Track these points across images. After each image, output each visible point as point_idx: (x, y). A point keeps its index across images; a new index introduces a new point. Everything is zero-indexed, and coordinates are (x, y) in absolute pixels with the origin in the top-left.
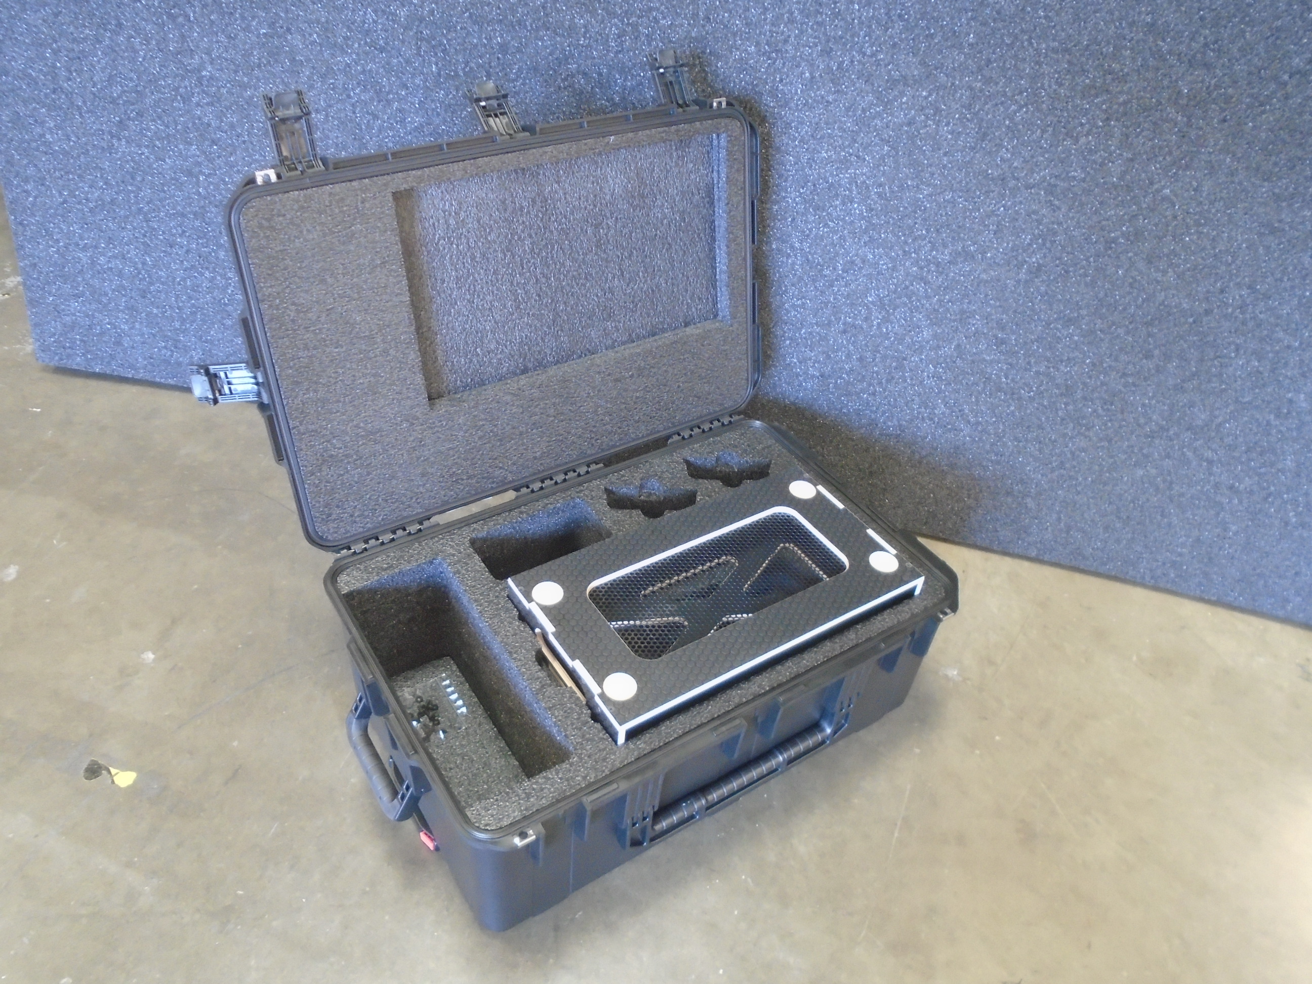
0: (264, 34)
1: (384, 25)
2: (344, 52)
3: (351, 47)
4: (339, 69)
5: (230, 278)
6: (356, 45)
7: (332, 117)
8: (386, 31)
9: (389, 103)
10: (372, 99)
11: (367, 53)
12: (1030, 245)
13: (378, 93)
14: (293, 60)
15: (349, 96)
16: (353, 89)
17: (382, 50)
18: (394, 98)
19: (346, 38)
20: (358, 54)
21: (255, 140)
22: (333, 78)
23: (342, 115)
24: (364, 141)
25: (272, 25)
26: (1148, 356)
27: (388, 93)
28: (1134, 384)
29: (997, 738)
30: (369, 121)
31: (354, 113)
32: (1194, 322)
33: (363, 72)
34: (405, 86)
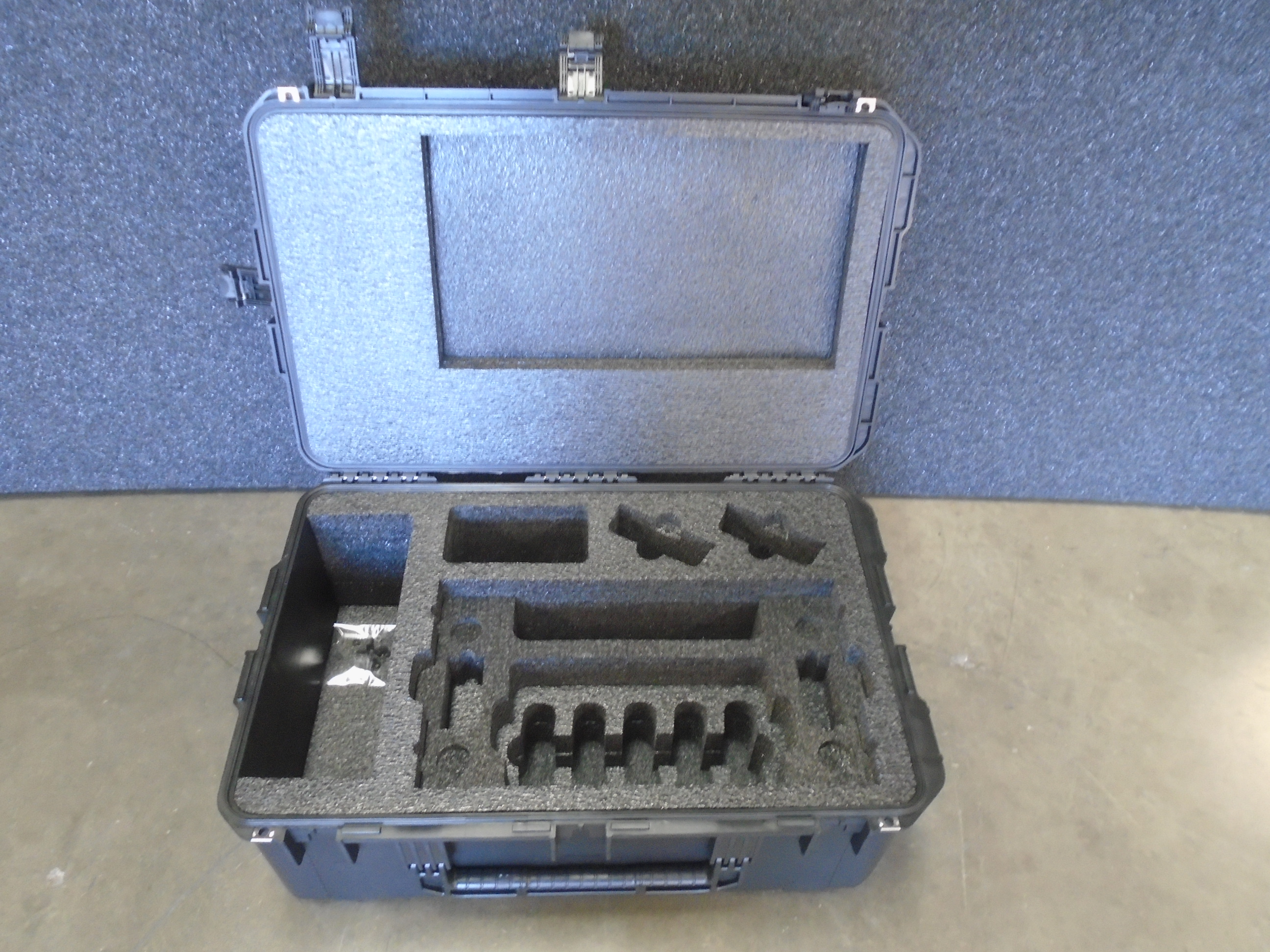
0: (10, 51)
1: (172, 19)
2: (125, 61)
3: (135, 53)
4: (123, 84)
5: (35, 359)
6: (141, 50)
7: (128, 145)
8: (177, 26)
9: (198, 117)
10: (175, 115)
11: (156, 59)
12: (988, 178)
13: (182, 107)
14: (58, 80)
15: (143, 116)
16: (147, 106)
17: (176, 52)
18: (204, 110)
19: (125, 43)
20: (145, 61)
21: (29, 187)
22: (118, 95)
23: (140, 140)
24: (176, 168)
25: (20, 38)
26: (1118, 277)
27: (196, 105)
28: (1103, 309)
29: (1029, 728)
30: (176, 144)
31: (155, 135)
32: (1166, 235)
33: (157, 82)
34: (215, 94)
